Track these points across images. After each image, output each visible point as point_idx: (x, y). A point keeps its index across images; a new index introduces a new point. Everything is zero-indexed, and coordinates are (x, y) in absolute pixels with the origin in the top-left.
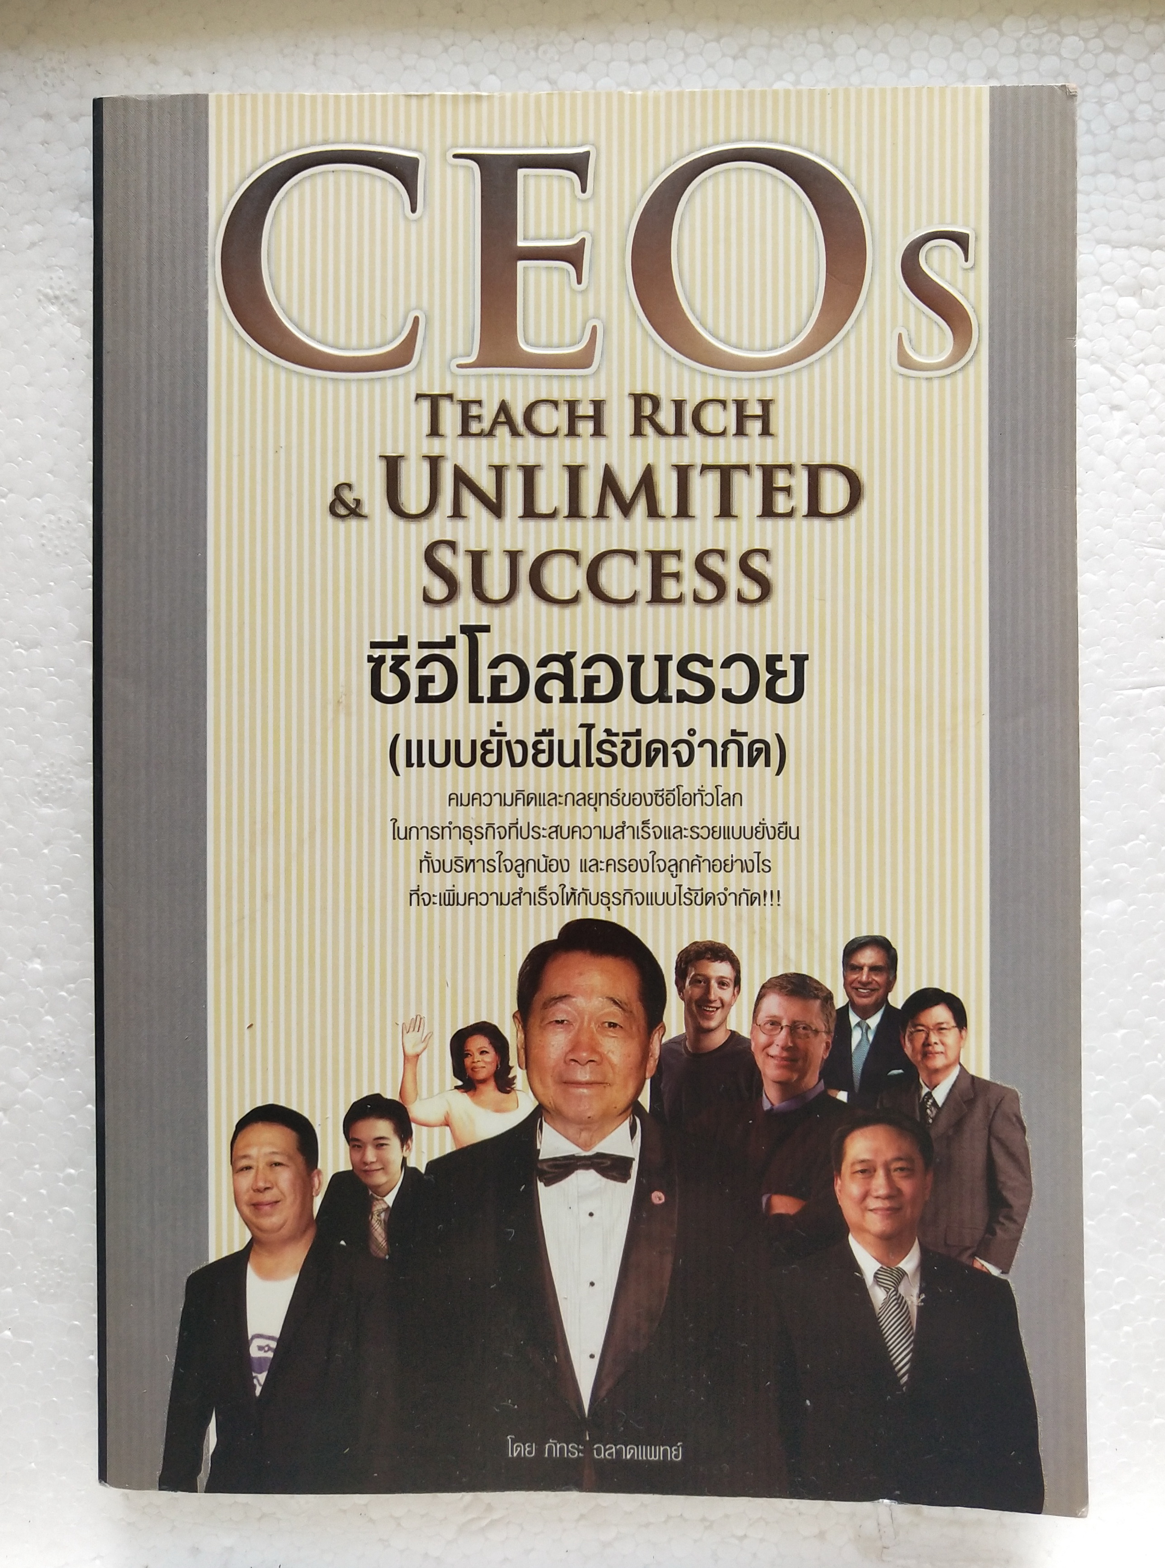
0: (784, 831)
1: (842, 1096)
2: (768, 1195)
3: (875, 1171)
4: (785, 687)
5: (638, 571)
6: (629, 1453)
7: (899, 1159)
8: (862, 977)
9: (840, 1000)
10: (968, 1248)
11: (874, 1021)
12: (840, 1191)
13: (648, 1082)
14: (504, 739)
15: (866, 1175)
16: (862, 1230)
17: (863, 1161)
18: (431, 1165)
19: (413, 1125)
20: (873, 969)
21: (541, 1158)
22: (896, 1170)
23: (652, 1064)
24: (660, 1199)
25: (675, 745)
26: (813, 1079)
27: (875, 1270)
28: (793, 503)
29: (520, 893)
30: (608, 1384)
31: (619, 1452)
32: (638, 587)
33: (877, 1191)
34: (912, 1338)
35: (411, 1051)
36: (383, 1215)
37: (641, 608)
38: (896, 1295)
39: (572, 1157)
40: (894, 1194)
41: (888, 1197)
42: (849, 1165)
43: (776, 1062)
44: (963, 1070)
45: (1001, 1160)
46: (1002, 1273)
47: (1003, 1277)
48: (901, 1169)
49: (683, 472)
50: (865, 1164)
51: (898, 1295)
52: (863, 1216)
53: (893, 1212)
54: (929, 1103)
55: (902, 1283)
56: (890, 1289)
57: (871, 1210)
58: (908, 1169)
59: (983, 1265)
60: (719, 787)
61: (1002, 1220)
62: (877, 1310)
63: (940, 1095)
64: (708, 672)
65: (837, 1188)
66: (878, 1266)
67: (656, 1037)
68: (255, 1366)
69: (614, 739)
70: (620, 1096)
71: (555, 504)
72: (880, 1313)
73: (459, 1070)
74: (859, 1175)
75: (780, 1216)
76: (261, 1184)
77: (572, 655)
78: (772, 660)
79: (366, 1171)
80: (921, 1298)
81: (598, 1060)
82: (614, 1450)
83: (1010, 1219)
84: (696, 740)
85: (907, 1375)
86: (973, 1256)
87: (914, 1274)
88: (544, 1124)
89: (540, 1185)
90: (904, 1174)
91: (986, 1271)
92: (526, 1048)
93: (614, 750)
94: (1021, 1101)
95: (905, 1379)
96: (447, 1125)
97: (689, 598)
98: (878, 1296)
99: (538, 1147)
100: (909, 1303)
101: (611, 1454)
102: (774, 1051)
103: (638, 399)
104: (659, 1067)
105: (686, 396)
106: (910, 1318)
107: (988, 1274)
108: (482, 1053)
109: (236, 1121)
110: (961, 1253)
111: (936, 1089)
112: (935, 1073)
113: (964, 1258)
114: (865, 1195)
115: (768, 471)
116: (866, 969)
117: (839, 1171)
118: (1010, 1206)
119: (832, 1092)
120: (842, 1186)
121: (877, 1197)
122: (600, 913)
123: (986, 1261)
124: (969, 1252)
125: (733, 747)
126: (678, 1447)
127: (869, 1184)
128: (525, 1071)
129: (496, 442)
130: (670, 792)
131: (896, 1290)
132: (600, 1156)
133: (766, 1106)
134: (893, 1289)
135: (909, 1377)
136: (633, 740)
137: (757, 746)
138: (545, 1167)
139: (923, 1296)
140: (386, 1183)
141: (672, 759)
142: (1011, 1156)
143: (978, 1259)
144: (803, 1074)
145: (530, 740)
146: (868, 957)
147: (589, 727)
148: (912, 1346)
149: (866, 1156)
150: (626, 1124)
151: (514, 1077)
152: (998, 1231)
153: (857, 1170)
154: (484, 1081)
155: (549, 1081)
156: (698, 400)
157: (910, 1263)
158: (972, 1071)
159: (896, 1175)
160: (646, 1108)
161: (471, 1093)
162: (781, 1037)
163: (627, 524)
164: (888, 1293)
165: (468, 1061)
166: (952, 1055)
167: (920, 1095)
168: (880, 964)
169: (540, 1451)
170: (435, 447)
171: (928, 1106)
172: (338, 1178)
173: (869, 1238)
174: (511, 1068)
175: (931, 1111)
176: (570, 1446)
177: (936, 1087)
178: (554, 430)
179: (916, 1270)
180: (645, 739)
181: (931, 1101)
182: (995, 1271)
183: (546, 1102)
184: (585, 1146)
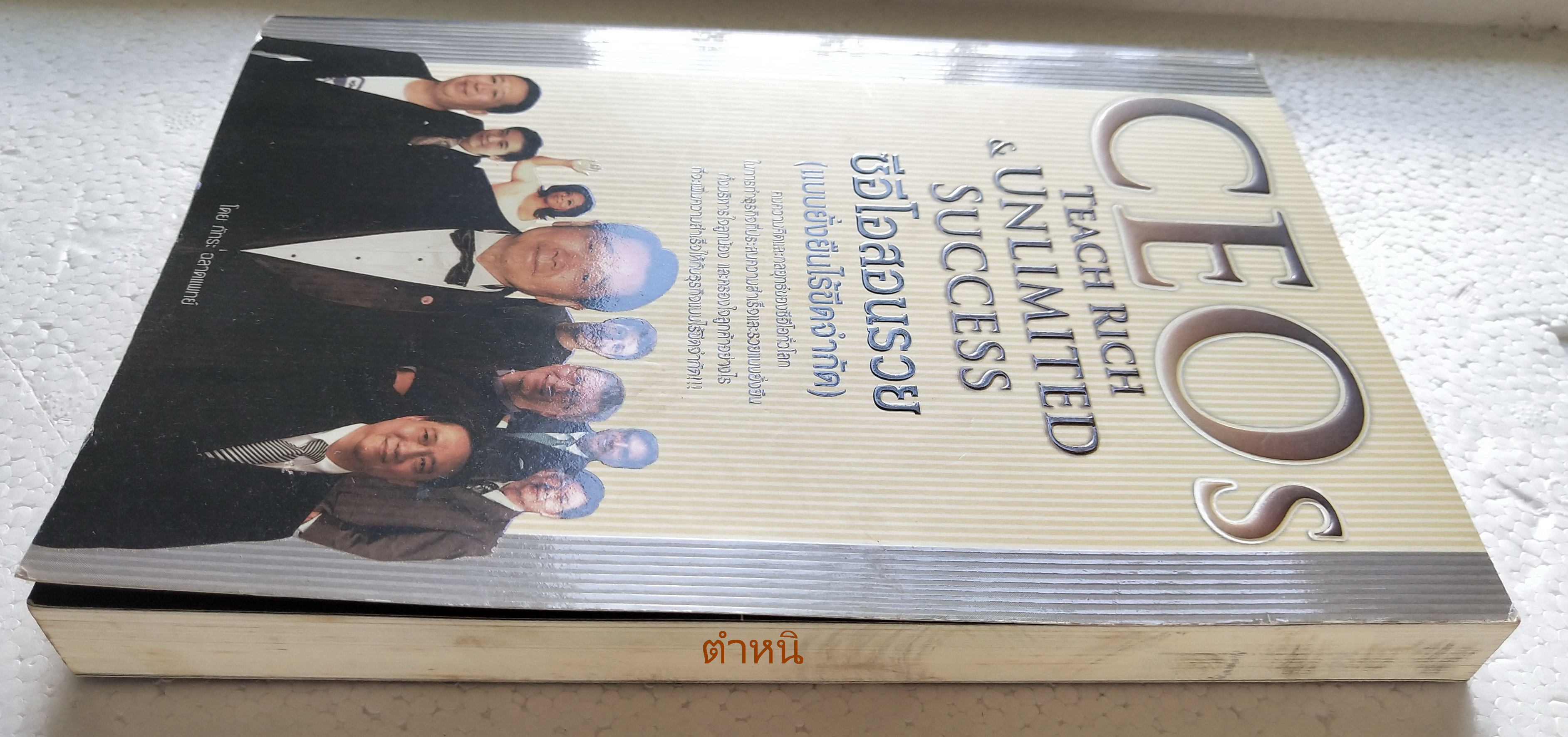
0: (757, 393)
1: (503, 424)
2: (415, 371)
3: (425, 445)
4: (889, 399)
5: (978, 306)
6: (199, 275)
7: (434, 462)
8: (618, 442)
9: (595, 426)
10: (332, 509)
11: (574, 449)
12: (410, 419)
13: (533, 298)
14: (828, 223)
15: (422, 439)
16: (367, 434)
17: (436, 437)
18: (481, 172)
19: (515, 163)
20: (626, 451)
21: (476, 232)
22: (423, 460)
23: (550, 301)
24: (425, 301)
25: (831, 326)
26: (521, 404)
27: (325, 440)
28: (1056, 407)
29: (701, 229)
30: (265, 264)
31: (203, 268)
32: (963, 306)
33: (405, 445)
34: (250, 463)
35: (574, 163)
36: (445, 144)
37: (946, 307)
38: (297, 454)
39: (473, 249)
40: (398, 457)
41: (397, 454)
42: (434, 427)
43: (542, 379)
44: (517, 514)
45: (420, 539)
46: (301, 533)
47: (297, 532)
48: (423, 464)
49: (1070, 337)
50: (433, 438)
51: (296, 455)
52: (382, 435)
53: (382, 457)
54: (487, 487)
55: (309, 459)
56: (304, 450)
57: (386, 440)
58: (422, 470)
59: (312, 518)
60: (794, 352)
61: (357, 535)
62: (284, 440)
63: (495, 496)
64: (896, 347)
65: (412, 417)
66: (330, 442)
67: (572, 304)
68: (342, 79)
69: (833, 287)
70: (523, 278)
71: (1023, 259)
72: (282, 441)
73: (555, 189)
74: (422, 433)
75: (395, 377)
76: (480, 87)
77: (901, 264)
78: (913, 391)
79: (482, 136)
80: (289, 472)
81: (555, 267)
82: (205, 264)
83: (355, 543)
84: (835, 338)
85: (213, 457)
86: (323, 512)
87: (315, 468)
88: (505, 235)
89: (452, 231)
90: (418, 466)
91: (306, 520)
92: (570, 226)
93: (823, 287)
94: (479, 558)
95: (210, 455)
96: (512, 180)
97: (960, 338)
98: (300, 442)
99: (485, 231)
100: (287, 463)
101: (202, 263)
102: (552, 379)
103: (1123, 310)
104: (546, 305)
105: (1132, 339)
106: (271, 462)
107: (302, 522)
108: (570, 202)
109: (531, 78)
110: (329, 503)
111: (501, 493)
112: (518, 492)
113: (322, 505)
114: (401, 437)
115: (1083, 392)
116: (626, 445)
117: (429, 420)
118: (369, 543)
119: (508, 417)
120: (415, 421)
121: (398, 445)
122: (683, 274)
123: (316, 521)
124: (328, 509)
125: (832, 362)
126: (194, 303)
127: (413, 440)
128: (551, 225)
129: (1065, 227)
130: (789, 321)
131: (302, 454)
132: (472, 266)
133: (500, 372)
134: (303, 452)
135: (212, 459)
136: (833, 299)
137: (834, 378)
138: (468, 234)
139: (291, 473)
140: (471, 146)
141: (819, 323)
142: (423, 547)
143: (320, 515)
144: (526, 398)
145: (829, 239)
146: (637, 447)
147: (842, 272)
148: (242, 462)
149: (441, 439)
150: (497, 283)
151: (545, 219)
152: (344, 533)
153: (428, 432)
154: (546, 201)
155: (542, 239)
156: (1131, 346)
157: (326, 465)
158: (515, 521)
159: (419, 460)
160: (512, 294)
161: (537, 194)
162: (563, 384)
163: (1016, 300)
164: (301, 448)
165: (564, 194)
166: (534, 506)
167: (497, 480)
168: (630, 456)
169: (221, 223)
170: (1054, 195)
171: (484, 486)
172: (479, 123)
173: (358, 439)
174: (554, 218)
175: (479, 488)
176: (218, 240)
177: (503, 492)
178: (1083, 260)
179: (319, 470)
180: (835, 308)
181: (489, 489)
182: (303, 527)
183: (522, 236)
184: (481, 258)
